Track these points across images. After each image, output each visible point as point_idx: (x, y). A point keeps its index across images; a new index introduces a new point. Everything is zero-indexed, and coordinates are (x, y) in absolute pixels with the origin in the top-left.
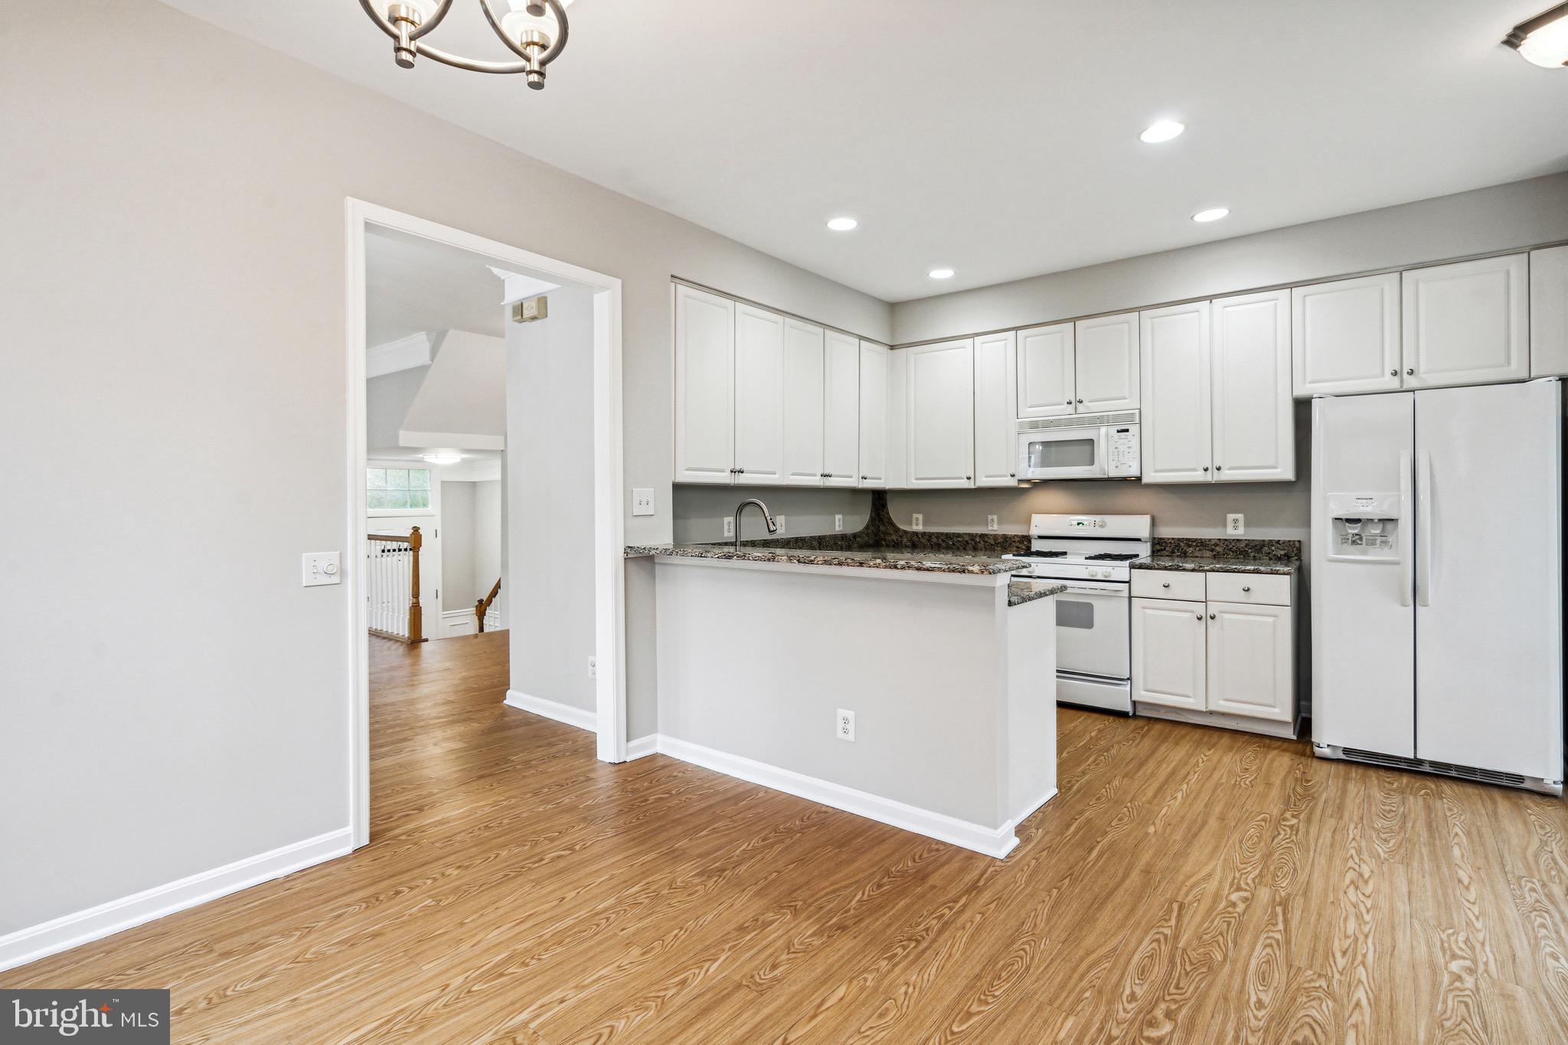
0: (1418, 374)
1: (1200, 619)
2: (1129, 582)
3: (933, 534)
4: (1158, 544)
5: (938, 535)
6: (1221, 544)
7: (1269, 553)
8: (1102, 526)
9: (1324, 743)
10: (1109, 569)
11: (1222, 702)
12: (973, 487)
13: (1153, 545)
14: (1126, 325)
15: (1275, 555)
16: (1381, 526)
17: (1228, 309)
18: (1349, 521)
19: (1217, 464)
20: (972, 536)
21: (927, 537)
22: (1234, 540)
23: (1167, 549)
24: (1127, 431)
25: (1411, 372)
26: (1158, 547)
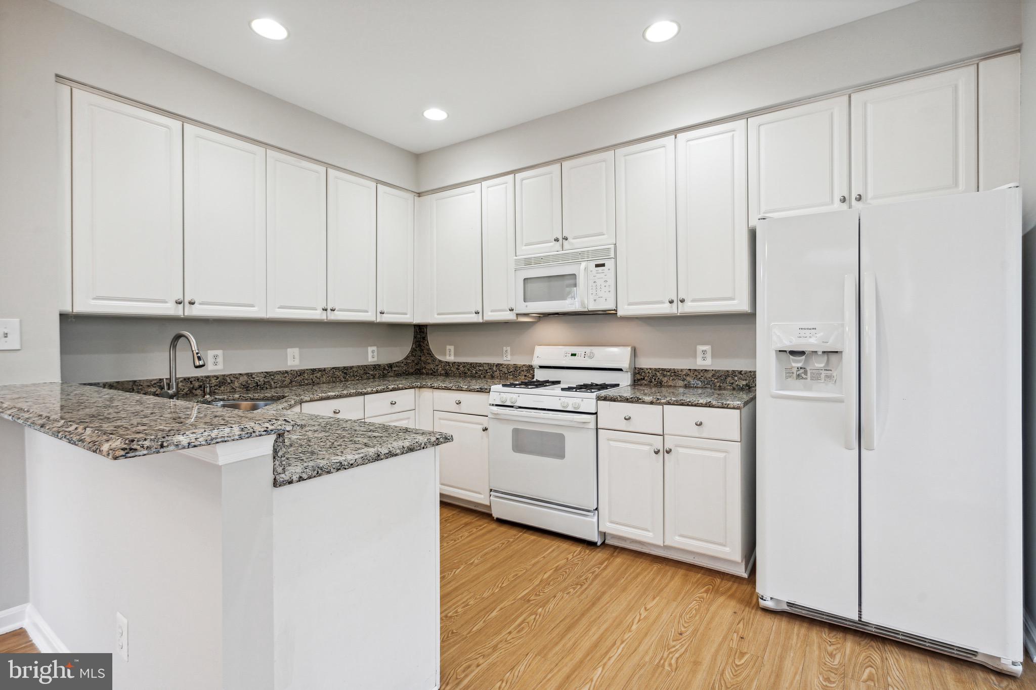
0: (866, 200)
1: (657, 452)
2: (596, 413)
3: (461, 363)
4: (639, 373)
5: (465, 364)
6: (691, 374)
7: (732, 384)
8: (591, 357)
9: (767, 595)
10: (578, 401)
11: (677, 538)
12: (481, 321)
13: (634, 374)
14: (604, 163)
15: (737, 385)
16: (825, 357)
17: (691, 143)
18: (793, 353)
19: (681, 296)
20: (490, 366)
21: (457, 367)
22: (702, 370)
23: (646, 378)
24: (603, 265)
25: (859, 198)
26: (638, 377)
